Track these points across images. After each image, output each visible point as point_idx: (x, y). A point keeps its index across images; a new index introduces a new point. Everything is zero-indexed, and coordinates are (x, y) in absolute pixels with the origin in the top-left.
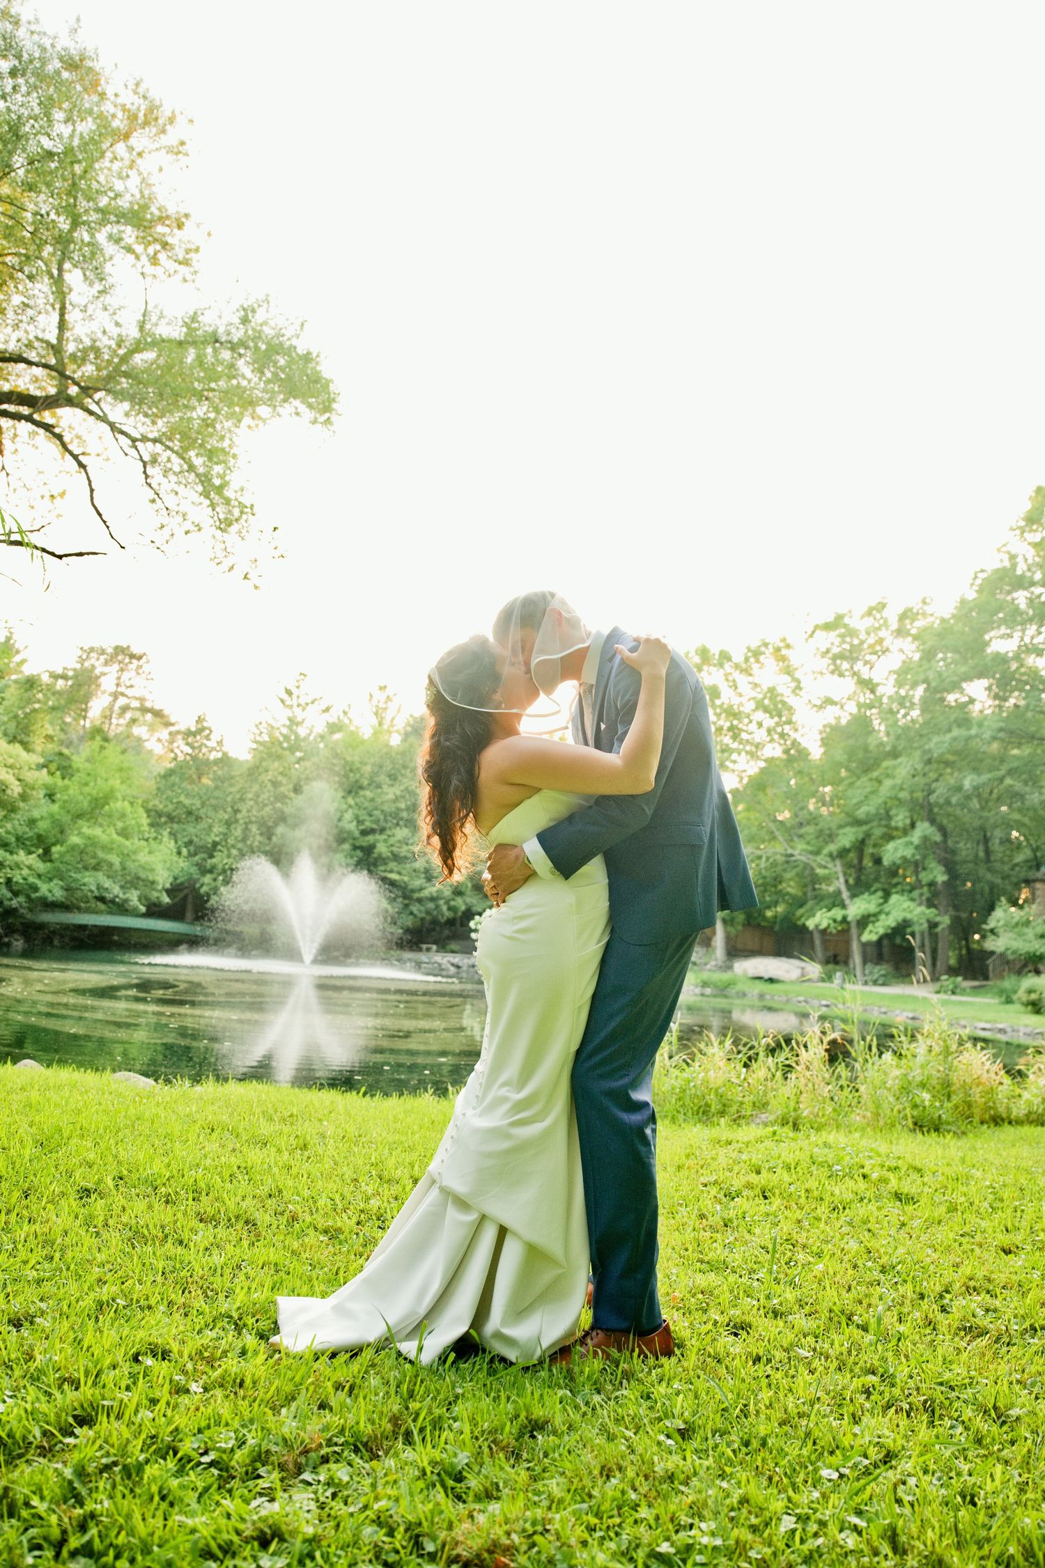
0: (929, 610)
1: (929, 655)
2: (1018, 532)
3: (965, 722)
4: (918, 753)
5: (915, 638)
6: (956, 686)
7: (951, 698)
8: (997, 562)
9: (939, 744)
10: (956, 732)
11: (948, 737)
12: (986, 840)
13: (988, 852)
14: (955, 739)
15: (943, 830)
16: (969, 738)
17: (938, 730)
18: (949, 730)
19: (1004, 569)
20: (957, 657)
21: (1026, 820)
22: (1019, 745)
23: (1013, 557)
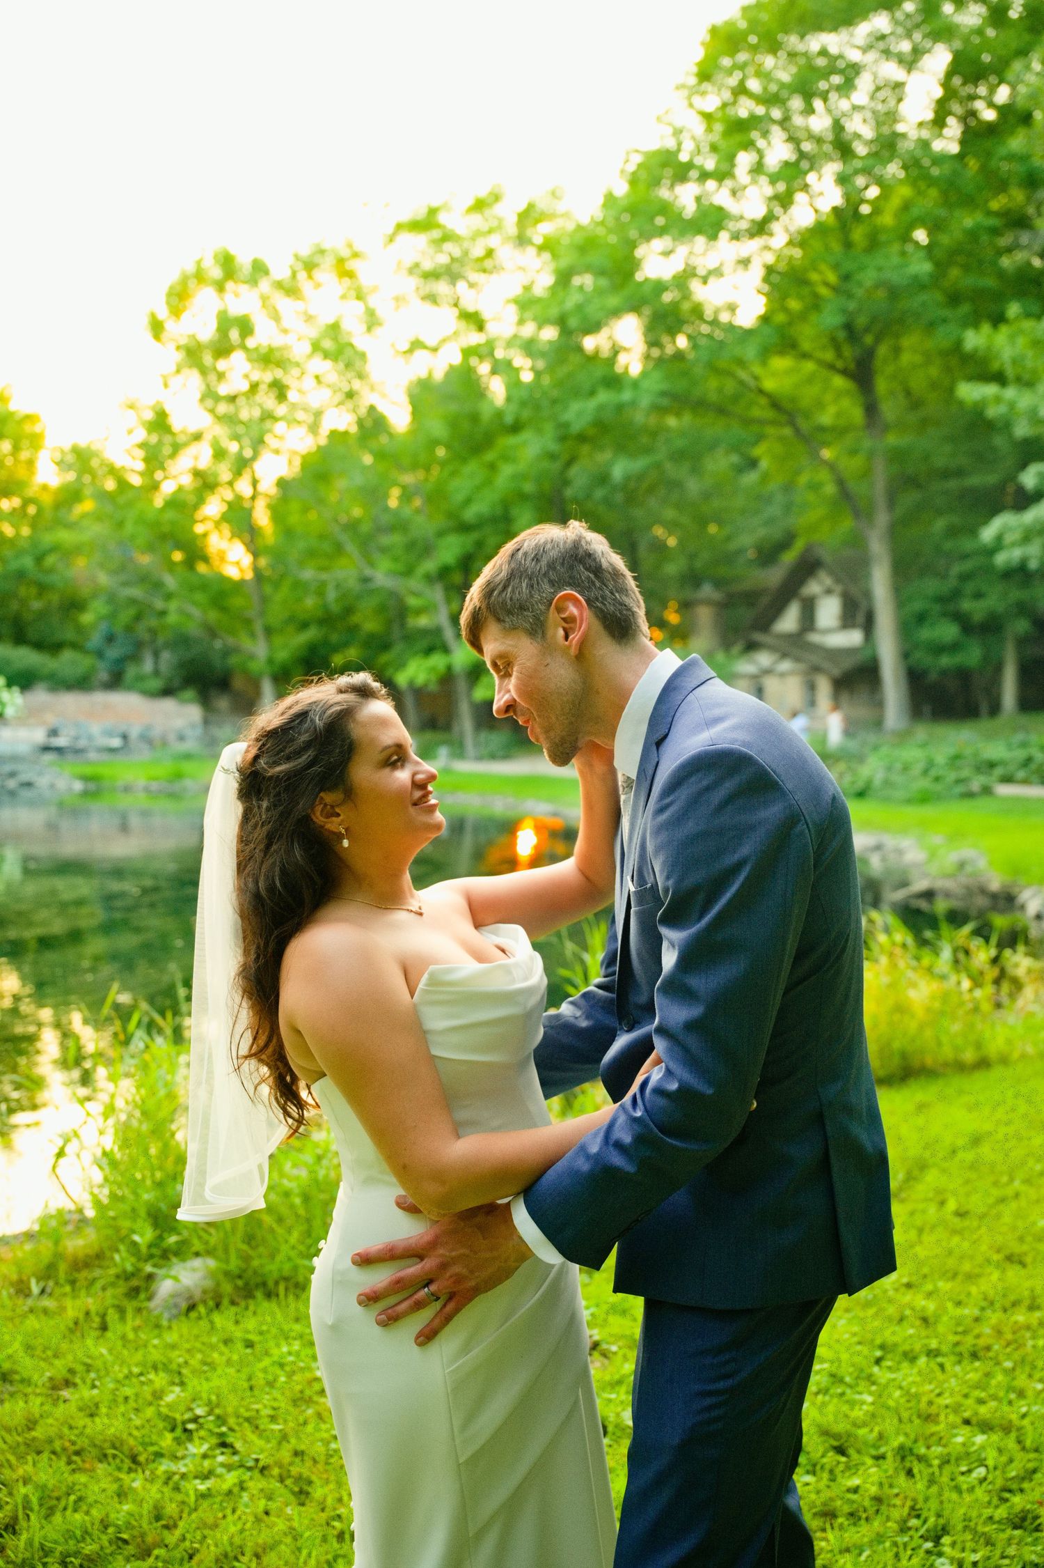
0: (561, 207)
1: (564, 278)
2: (685, 93)
3: (614, 381)
4: (549, 430)
5: (541, 249)
6: (593, 327)
7: (589, 343)
8: (658, 139)
9: (579, 413)
10: (603, 396)
11: (591, 405)
12: (633, 547)
14: (601, 408)
16: (620, 408)
17: (576, 393)
18: (592, 393)
19: (668, 152)
20: (603, 282)
21: (685, 520)
22: (678, 414)
23: (678, 132)
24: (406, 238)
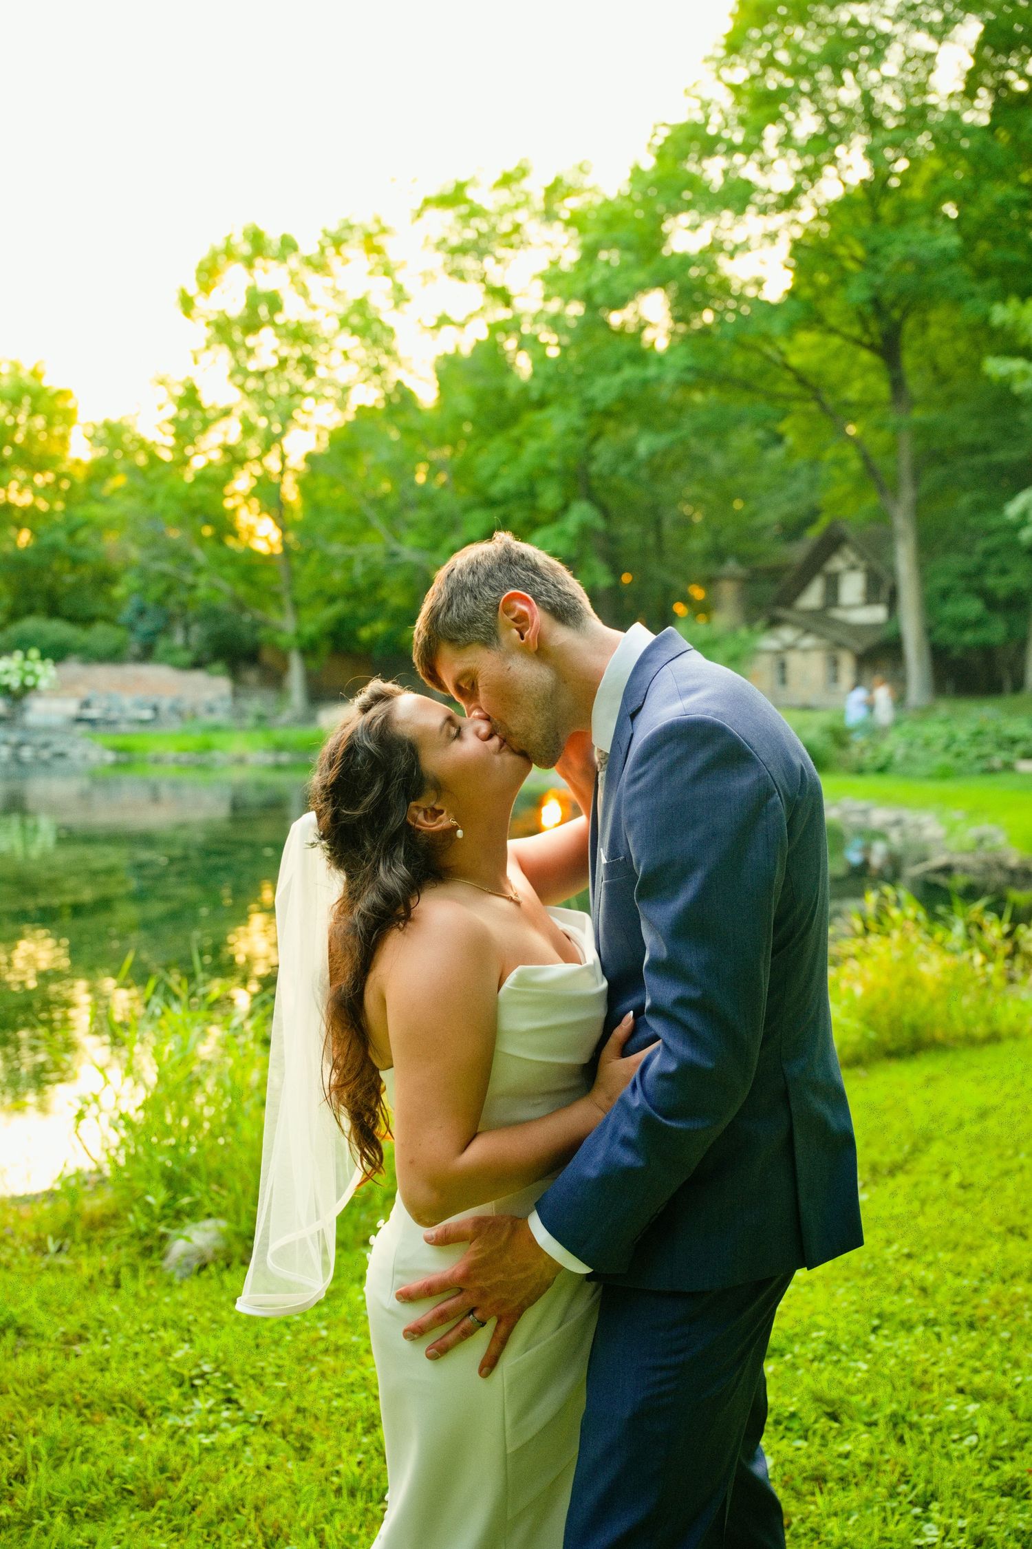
0: (588, 182)
1: (590, 253)
2: (714, 65)
3: (639, 356)
4: (575, 404)
5: (568, 223)
6: (619, 303)
7: (615, 319)
8: (686, 113)
9: (605, 389)
10: (629, 372)
11: (617, 380)
12: (658, 523)
13: (659, 538)
14: (626, 383)
15: (605, 512)
16: (645, 383)
17: (602, 369)
18: (618, 368)
19: (696, 125)
20: (630, 257)
21: (710, 496)
22: (703, 390)
23: (705, 105)
24: (433, 213)
